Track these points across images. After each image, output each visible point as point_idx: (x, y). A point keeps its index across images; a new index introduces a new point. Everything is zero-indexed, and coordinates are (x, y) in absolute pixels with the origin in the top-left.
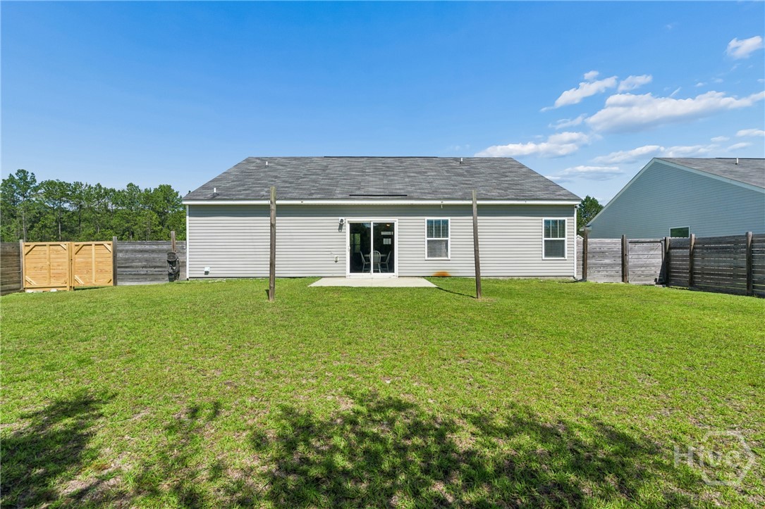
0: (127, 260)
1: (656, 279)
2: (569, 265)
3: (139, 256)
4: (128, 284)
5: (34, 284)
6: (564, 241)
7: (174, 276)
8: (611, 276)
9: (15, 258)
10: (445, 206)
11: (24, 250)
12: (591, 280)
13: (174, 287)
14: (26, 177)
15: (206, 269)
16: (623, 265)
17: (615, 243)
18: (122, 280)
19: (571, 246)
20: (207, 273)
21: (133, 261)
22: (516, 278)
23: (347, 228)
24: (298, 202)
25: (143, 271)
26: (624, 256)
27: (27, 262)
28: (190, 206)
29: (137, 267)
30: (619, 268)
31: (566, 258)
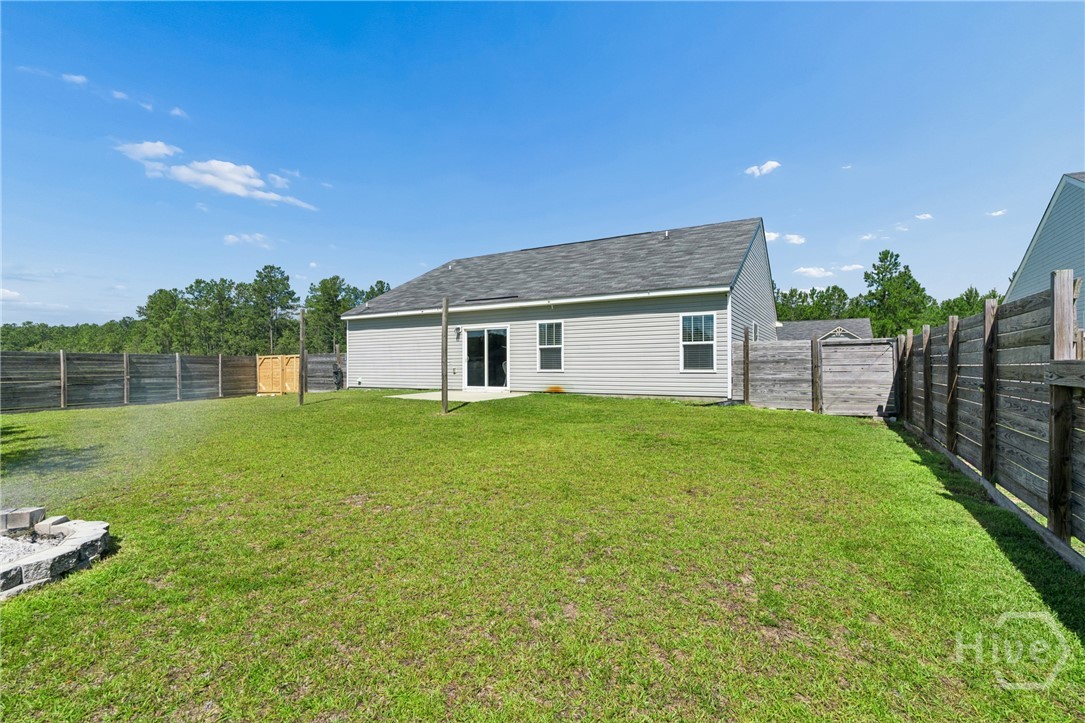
0: (313, 370)
1: (880, 408)
2: (720, 380)
3: (319, 367)
4: (314, 391)
5: (264, 389)
6: (712, 346)
7: (340, 384)
8: (791, 399)
9: (252, 369)
10: (556, 306)
11: (259, 363)
12: (756, 405)
13: (342, 394)
14: (383, 287)
15: (359, 380)
16: (815, 382)
17: (800, 348)
18: (311, 388)
19: (723, 353)
20: (360, 383)
21: (316, 371)
22: (644, 397)
23: (464, 337)
24: (419, 312)
25: (322, 380)
26: (815, 368)
27: (261, 372)
28: (349, 320)
29: (319, 376)
30: (807, 388)
31: (715, 370)
